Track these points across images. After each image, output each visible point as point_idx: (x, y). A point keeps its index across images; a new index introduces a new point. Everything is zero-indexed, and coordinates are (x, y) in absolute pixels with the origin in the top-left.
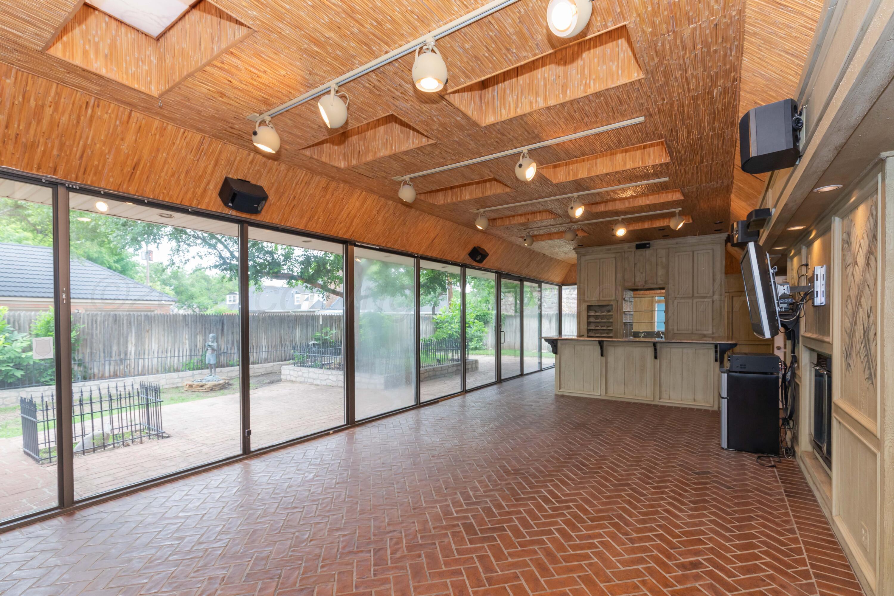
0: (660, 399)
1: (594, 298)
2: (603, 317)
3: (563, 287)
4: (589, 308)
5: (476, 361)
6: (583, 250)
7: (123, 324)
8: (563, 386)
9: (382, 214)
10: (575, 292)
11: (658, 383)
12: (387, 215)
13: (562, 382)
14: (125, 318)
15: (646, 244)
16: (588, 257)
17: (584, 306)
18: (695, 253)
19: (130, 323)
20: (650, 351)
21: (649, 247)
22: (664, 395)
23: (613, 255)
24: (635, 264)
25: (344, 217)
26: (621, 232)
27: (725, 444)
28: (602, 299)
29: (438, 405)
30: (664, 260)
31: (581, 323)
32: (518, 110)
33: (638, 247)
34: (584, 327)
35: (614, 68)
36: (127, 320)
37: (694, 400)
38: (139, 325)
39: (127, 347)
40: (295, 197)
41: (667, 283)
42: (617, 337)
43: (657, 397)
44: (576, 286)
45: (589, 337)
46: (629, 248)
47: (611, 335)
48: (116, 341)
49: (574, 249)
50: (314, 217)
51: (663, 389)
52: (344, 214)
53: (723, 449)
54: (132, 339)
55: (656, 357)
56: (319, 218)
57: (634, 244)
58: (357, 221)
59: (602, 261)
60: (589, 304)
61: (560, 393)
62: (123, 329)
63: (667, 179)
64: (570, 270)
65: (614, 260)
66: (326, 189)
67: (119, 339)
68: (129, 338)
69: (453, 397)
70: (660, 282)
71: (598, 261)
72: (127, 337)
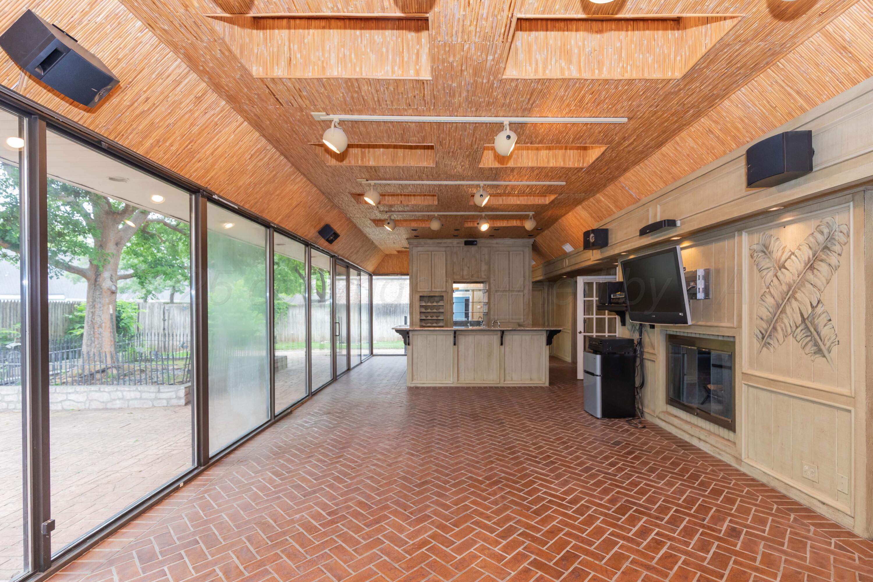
0: (504, 381)
1: (425, 289)
2: (432, 307)
3: (374, 277)
4: (422, 298)
5: (286, 357)
6: (415, 241)
8: (415, 377)
9: (255, 162)
10: (408, 282)
11: (503, 367)
12: (260, 164)
13: (415, 373)
15: (474, 241)
16: (420, 249)
17: (417, 297)
18: (511, 253)
20: (496, 339)
21: (476, 245)
22: (508, 378)
23: (444, 249)
24: (463, 259)
25: (208, 153)
26: (484, 227)
27: (599, 415)
28: (433, 290)
29: (292, 415)
30: (487, 257)
31: (414, 313)
32: (547, 72)
33: (467, 243)
34: (417, 317)
35: (650, 60)
37: (531, 379)
40: (147, 99)
41: (489, 278)
42: (447, 327)
43: (503, 379)
44: (408, 277)
45: (422, 326)
46: (458, 243)
47: (441, 324)
49: (407, 239)
50: (165, 141)
51: (507, 372)
52: (209, 149)
53: (598, 418)
55: (502, 344)
56: (171, 145)
57: (463, 240)
58: (221, 163)
59: (433, 253)
60: (421, 295)
61: (412, 385)
63: (564, 183)
64: (383, 261)
65: (444, 253)
66: (199, 99)
69: (303, 404)
70: (483, 276)
71: (430, 253)
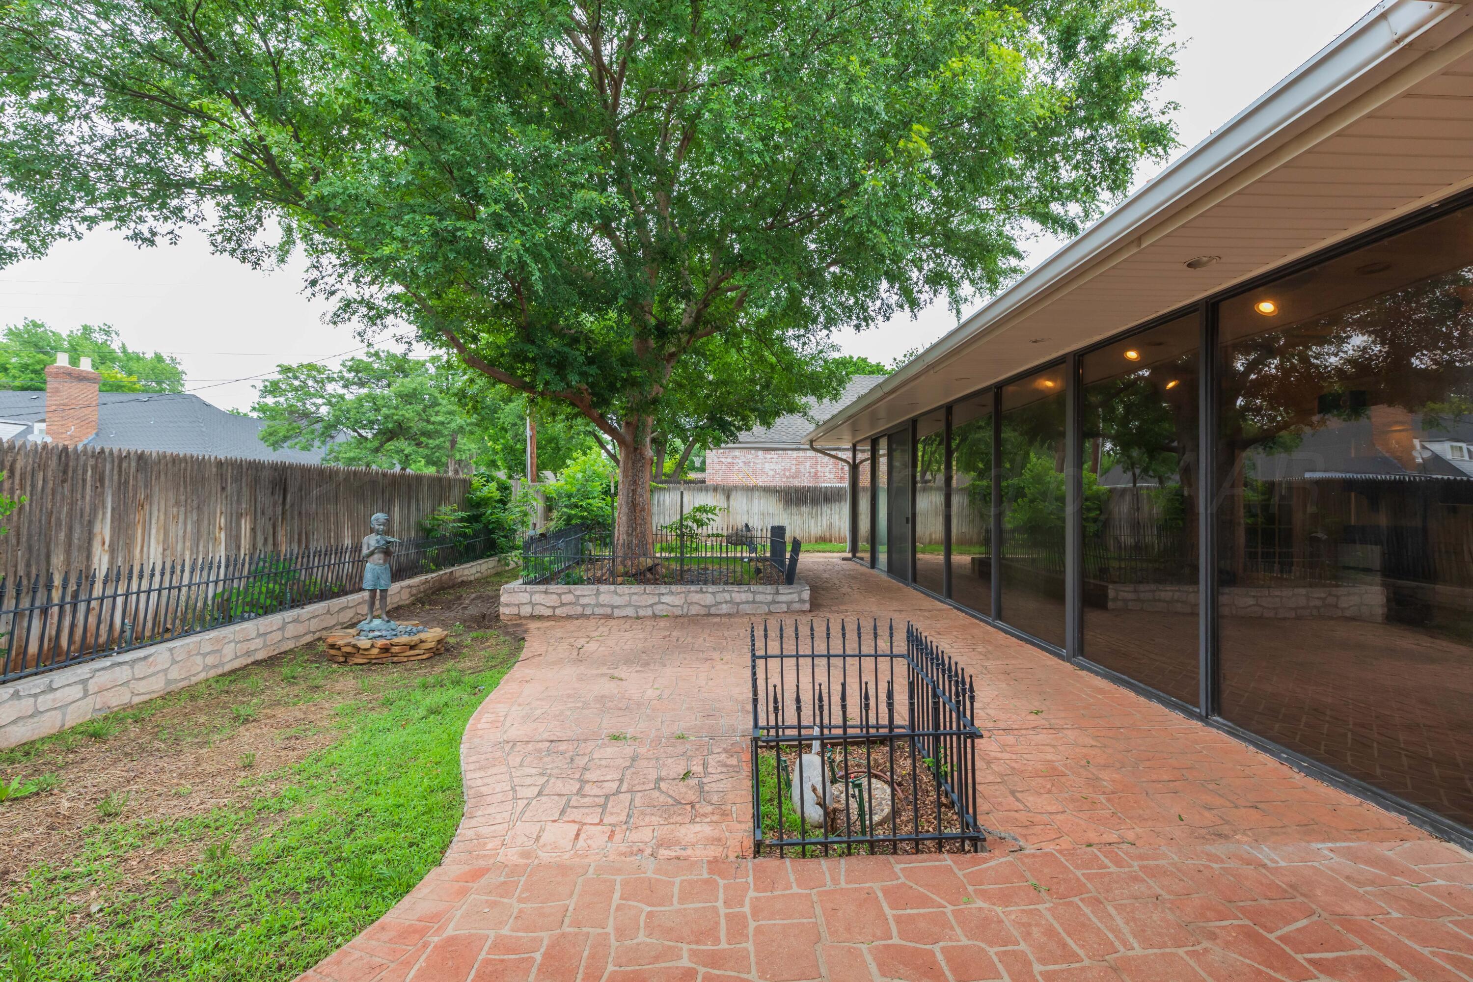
7: (84, 481)
14: (91, 462)
19: (102, 480)
36: (94, 468)
38: (122, 486)
39: (89, 557)
48: (62, 536)
54: (104, 530)
62: (83, 497)
67: (70, 529)
68: (97, 528)
72: (91, 523)
